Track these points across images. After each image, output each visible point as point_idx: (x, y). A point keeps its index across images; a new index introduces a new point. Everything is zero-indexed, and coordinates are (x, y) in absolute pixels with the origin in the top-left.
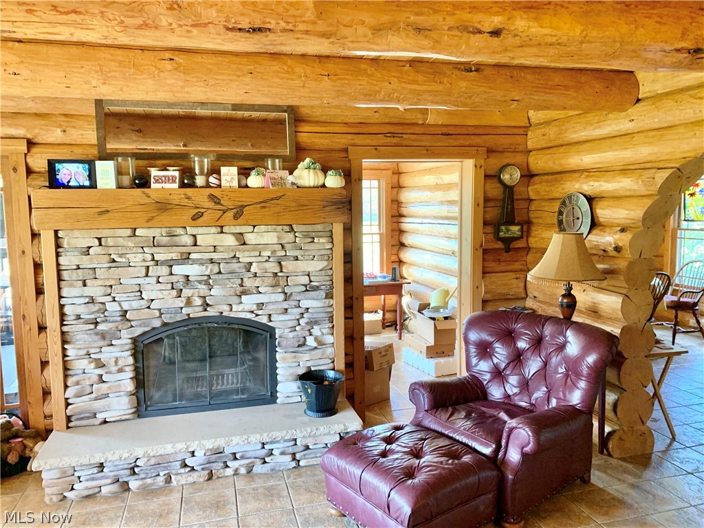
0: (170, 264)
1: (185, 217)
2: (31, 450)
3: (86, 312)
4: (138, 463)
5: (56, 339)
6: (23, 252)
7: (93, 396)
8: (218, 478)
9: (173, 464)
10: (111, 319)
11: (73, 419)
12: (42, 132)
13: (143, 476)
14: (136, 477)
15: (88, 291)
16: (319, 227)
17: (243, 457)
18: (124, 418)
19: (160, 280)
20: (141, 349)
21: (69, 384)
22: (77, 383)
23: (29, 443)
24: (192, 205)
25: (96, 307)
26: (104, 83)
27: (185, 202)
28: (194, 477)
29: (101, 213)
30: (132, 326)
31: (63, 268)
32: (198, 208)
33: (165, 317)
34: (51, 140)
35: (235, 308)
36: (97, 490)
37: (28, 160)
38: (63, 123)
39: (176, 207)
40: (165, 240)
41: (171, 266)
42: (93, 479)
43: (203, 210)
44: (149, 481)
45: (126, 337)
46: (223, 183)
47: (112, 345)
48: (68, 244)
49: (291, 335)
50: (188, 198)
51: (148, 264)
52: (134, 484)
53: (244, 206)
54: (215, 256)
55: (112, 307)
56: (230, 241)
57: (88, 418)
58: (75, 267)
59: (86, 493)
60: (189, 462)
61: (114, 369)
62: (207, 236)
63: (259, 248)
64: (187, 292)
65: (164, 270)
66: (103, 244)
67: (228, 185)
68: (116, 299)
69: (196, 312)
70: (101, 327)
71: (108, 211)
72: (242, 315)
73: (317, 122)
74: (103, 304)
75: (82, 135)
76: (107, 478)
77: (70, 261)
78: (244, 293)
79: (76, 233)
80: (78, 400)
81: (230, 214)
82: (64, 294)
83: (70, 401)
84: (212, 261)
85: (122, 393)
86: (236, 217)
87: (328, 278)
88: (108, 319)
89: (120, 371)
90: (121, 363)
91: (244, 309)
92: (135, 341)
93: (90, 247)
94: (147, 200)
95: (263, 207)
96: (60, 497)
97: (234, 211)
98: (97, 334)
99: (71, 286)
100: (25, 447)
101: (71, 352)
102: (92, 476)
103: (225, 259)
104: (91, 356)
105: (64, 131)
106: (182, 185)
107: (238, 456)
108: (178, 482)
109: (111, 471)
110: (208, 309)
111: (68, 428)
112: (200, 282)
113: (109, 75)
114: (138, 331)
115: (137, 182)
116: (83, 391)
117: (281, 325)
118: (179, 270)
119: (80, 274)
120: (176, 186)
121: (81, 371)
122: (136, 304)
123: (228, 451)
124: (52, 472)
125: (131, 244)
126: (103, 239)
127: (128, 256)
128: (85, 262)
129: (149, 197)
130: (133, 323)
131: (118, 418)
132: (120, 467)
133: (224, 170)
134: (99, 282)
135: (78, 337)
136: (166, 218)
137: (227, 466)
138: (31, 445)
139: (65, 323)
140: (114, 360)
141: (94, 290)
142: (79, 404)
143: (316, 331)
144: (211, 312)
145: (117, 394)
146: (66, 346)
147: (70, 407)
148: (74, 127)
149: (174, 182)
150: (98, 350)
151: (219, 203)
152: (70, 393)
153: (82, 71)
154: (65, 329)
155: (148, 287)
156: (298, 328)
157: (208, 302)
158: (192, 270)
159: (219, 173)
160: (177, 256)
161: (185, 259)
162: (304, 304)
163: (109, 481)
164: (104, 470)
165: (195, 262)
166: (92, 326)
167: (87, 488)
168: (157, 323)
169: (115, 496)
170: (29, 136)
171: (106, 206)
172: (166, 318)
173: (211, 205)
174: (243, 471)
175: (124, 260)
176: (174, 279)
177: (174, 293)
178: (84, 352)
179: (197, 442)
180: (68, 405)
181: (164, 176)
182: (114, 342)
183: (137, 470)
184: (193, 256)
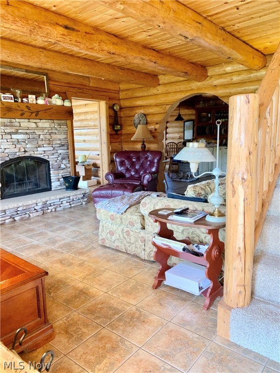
0: (10, 134)
4: (18, 210)
8: (46, 213)
13: (21, 214)
14: (18, 215)
16: (63, 122)
17: (53, 205)
19: (8, 140)
24: (20, 109)
27: (18, 108)
32: (22, 111)
33: (10, 156)
35: (36, 153)
39: (14, 110)
40: (9, 124)
43: (24, 112)
44: (23, 216)
46: (30, 101)
49: (56, 163)
50: (19, 107)
51: (2, 134)
52: (17, 218)
53: (38, 111)
54: (28, 131)
56: (34, 125)
60: (36, 208)
62: (25, 123)
63: (43, 129)
64: (18, 146)
65: (9, 136)
69: (22, 154)
72: (39, 156)
73: (55, 81)
76: (8, 216)
78: (39, 147)
81: (34, 114)
84: (27, 133)
86: (36, 116)
87: (67, 142)
91: (39, 153)
94: (3, 106)
95: (45, 112)
102: (3, 216)
103: (31, 133)
106: (15, 101)
108: (32, 216)
112: (23, 142)
117: (52, 160)
118: (14, 136)
120: (13, 101)
123: (48, 202)
133: (30, 96)
136: (10, 114)
137: (48, 209)
143: (64, 162)
144: (27, 154)
149: (12, 99)
151: (30, 110)
155: (3, 143)
156: (58, 161)
157: (26, 150)
158: (20, 137)
159: (28, 97)
160: (13, 131)
161: (16, 133)
162: (60, 151)
165: (21, 133)
168: (8, 159)
173: (27, 110)
174: (53, 210)
176: (13, 140)
177: (14, 146)
181: (7, 97)
183: (18, 212)
184: (20, 131)
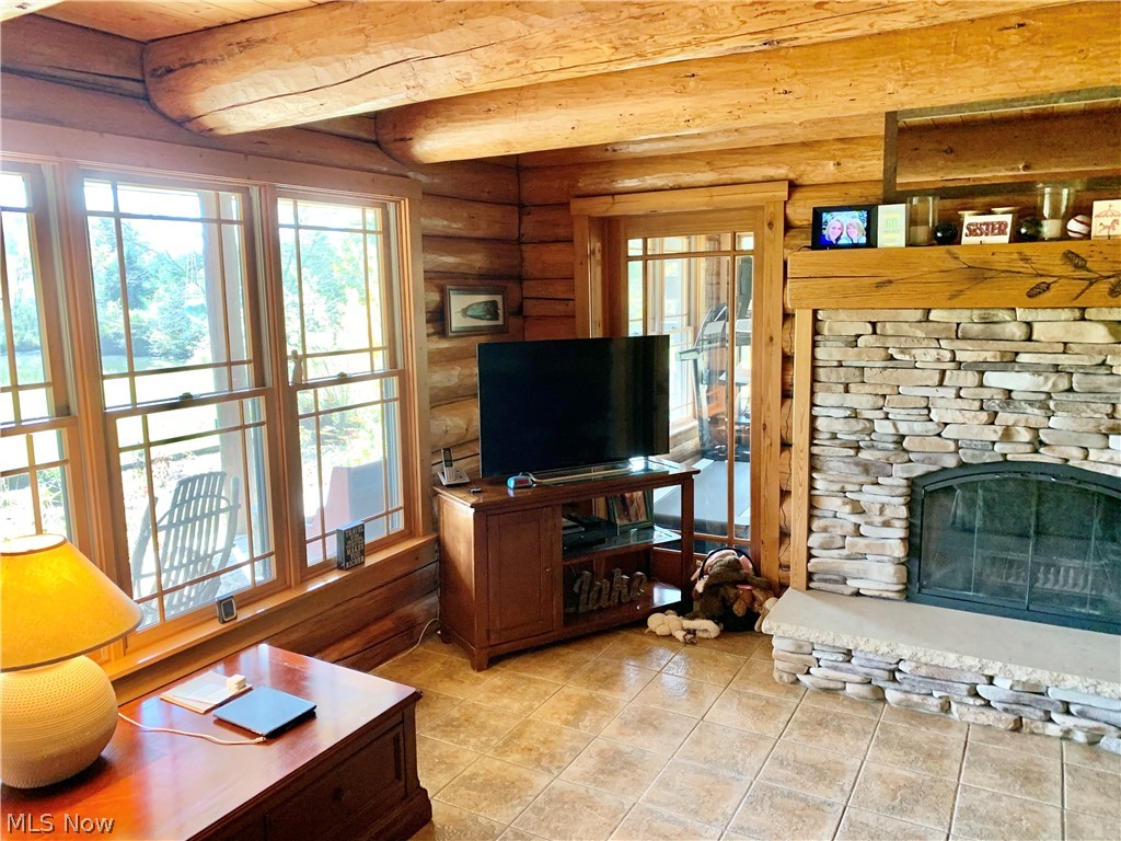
0: (980, 369)
1: (1014, 293)
2: (761, 605)
3: (845, 431)
4: (901, 666)
5: (802, 464)
6: (771, 339)
7: (845, 552)
8: (1032, 733)
9: (956, 685)
10: (880, 445)
11: (815, 577)
12: (809, 168)
13: (906, 687)
14: (896, 686)
15: (851, 400)
17: (1082, 714)
18: (885, 594)
19: (962, 393)
20: (922, 496)
21: (814, 528)
22: (825, 530)
23: (758, 594)
24: (1030, 271)
25: (860, 425)
26: (906, 85)
27: (1020, 266)
28: (987, 717)
29: (879, 285)
30: (910, 461)
31: (820, 364)
32: (1042, 276)
33: (965, 454)
34: (819, 179)
35: (1093, 455)
36: (840, 685)
37: (788, 211)
38: (836, 153)
39: (1003, 275)
40: (977, 328)
41: (982, 373)
42: (835, 668)
43: (1049, 280)
44: (916, 698)
45: (899, 476)
46: (1096, 230)
47: (878, 484)
48: (830, 330)
50: (1026, 260)
51: (944, 366)
52: (892, 695)
54: (1064, 360)
55: (884, 428)
56: (1099, 334)
57: (836, 582)
58: (836, 364)
59: (825, 684)
60: (982, 689)
61: (878, 520)
62: (1052, 325)
64: (1005, 418)
65: (970, 378)
66: (878, 331)
67: (1105, 233)
68: (890, 416)
69: (1018, 452)
70: (864, 455)
71: (890, 282)
72: (1107, 470)
74: (871, 421)
75: (862, 167)
76: (855, 673)
77: (830, 355)
78: (1115, 430)
79: (842, 315)
80: (825, 553)
81: (1104, 287)
82: (818, 402)
83: (814, 552)
84: (1056, 369)
85: (886, 558)
86: (1114, 292)
88: (875, 444)
89: (887, 524)
90: (888, 513)
91: (1111, 459)
92: (912, 483)
93: (859, 336)
94: (953, 265)
96: (792, 679)
97: (1112, 280)
98: (857, 464)
99: (829, 390)
100: (754, 599)
101: (819, 484)
102: (836, 664)
103: (1083, 367)
104: (847, 494)
105: (839, 164)
106: (1017, 237)
107: (1073, 709)
108: (961, 715)
109: (861, 666)
110: (1042, 450)
111: (808, 588)
112: (1031, 403)
113: (913, 71)
114: (919, 470)
115: (939, 235)
116: (832, 542)
118: (994, 379)
119: (842, 375)
120: (1005, 239)
121: (831, 514)
122: (919, 427)
123: (1055, 694)
124: (785, 641)
125: (920, 334)
126: (879, 325)
127: (913, 352)
128: (850, 356)
129: (957, 258)
130: (912, 456)
131: (877, 593)
132: (875, 664)
133: (1098, 207)
134: (867, 389)
135: (831, 465)
136: (984, 293)
137: (1051, 720)
138: (761, 598)
139: (815, 442)
140: (878, 506)
141: (860, 399)
142: (826, 559)
144: (1046, 456)
145: (879, 558)
146: (814, 475)
147: (813, 560)
148: (852, 157)
149: (1001, 232)
150: (857, 488)
151: (1083, 267)
152: (815, 540)
153: (876, 71)
154: (815, 450)
155: (941, 403)
157: (1042, 438)
158: (1019, 382)
159: (1088, 212)
160: (995, 357)
161: (1009, 362)
163: (858, 678)
164: (852, 661)
165: (1025, 368)
166: (852, 452)
167: (827, 678)
168: (951, 462)
169: (863, 702)
170: (792, 176)
171: (888, 274)
172: (967, 456)
173: (1068, 270)
174: (1080, 737)
175: (907, 358)
176: (986, 394)
177: (984, 416)
178: (837, 487)
179: (1000, 664)
180: (810, 556)
181: (985, 224)
182: (880, 480)
183: (898, 675)
184: (1022, 358)
